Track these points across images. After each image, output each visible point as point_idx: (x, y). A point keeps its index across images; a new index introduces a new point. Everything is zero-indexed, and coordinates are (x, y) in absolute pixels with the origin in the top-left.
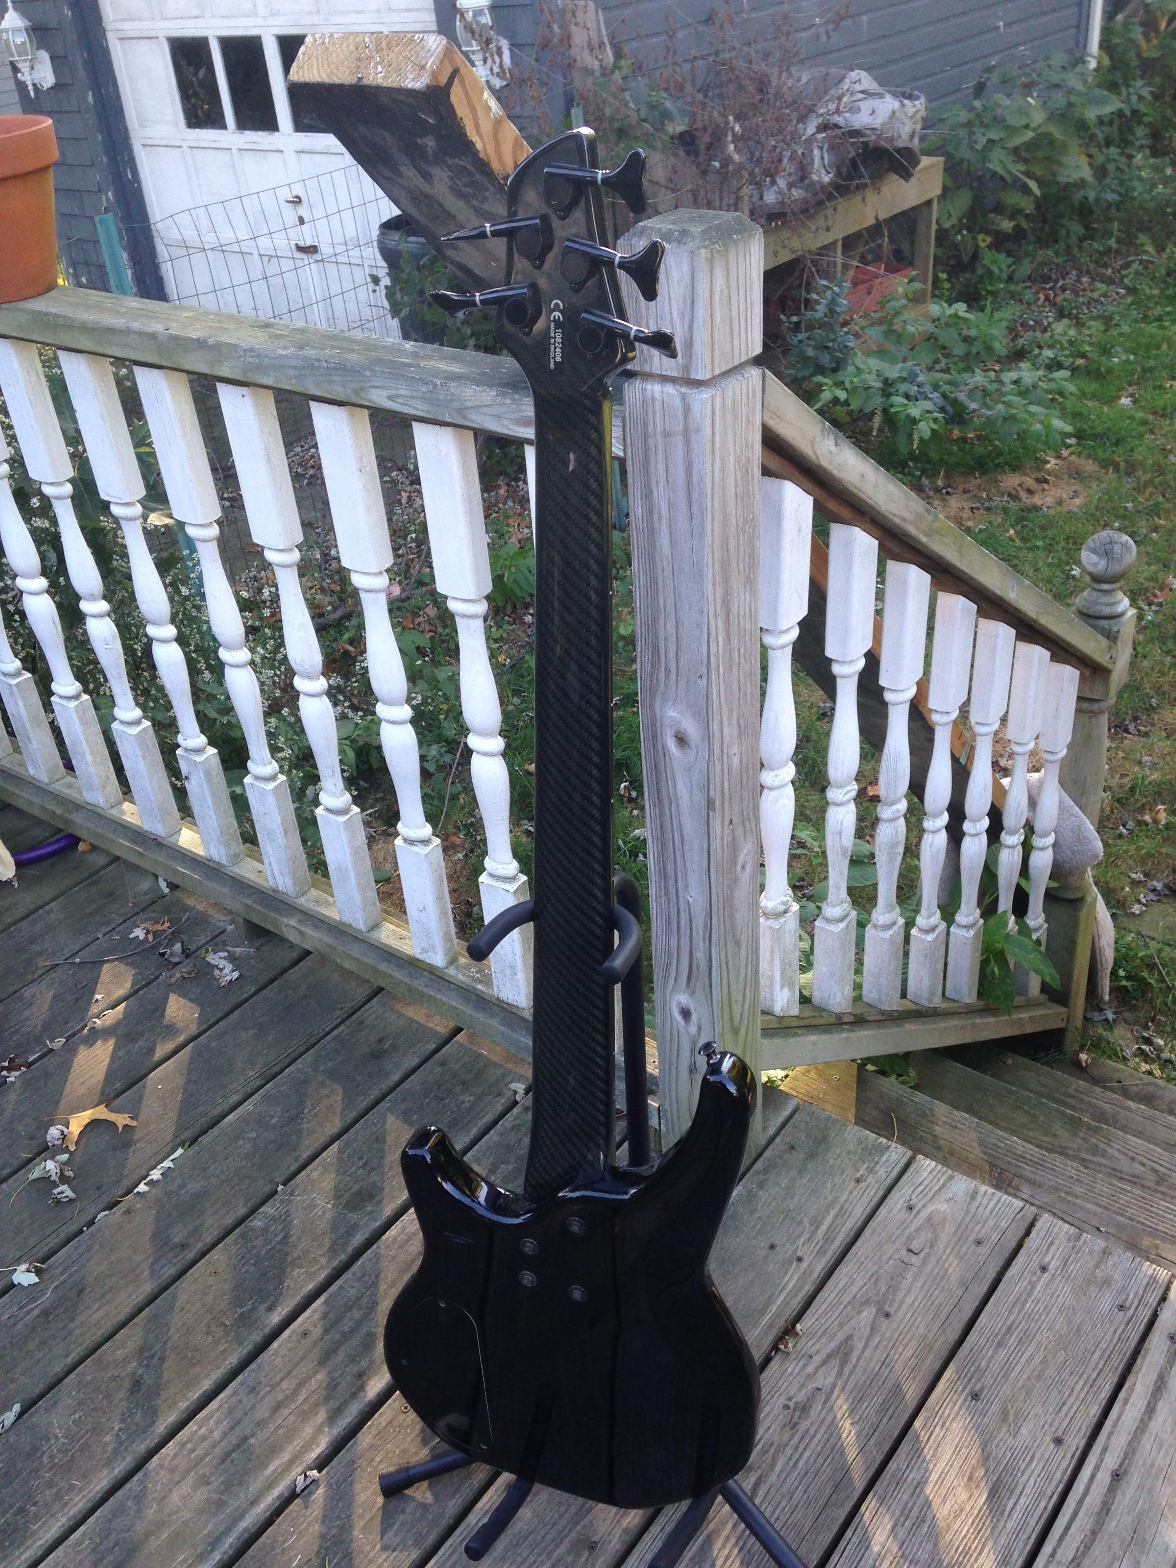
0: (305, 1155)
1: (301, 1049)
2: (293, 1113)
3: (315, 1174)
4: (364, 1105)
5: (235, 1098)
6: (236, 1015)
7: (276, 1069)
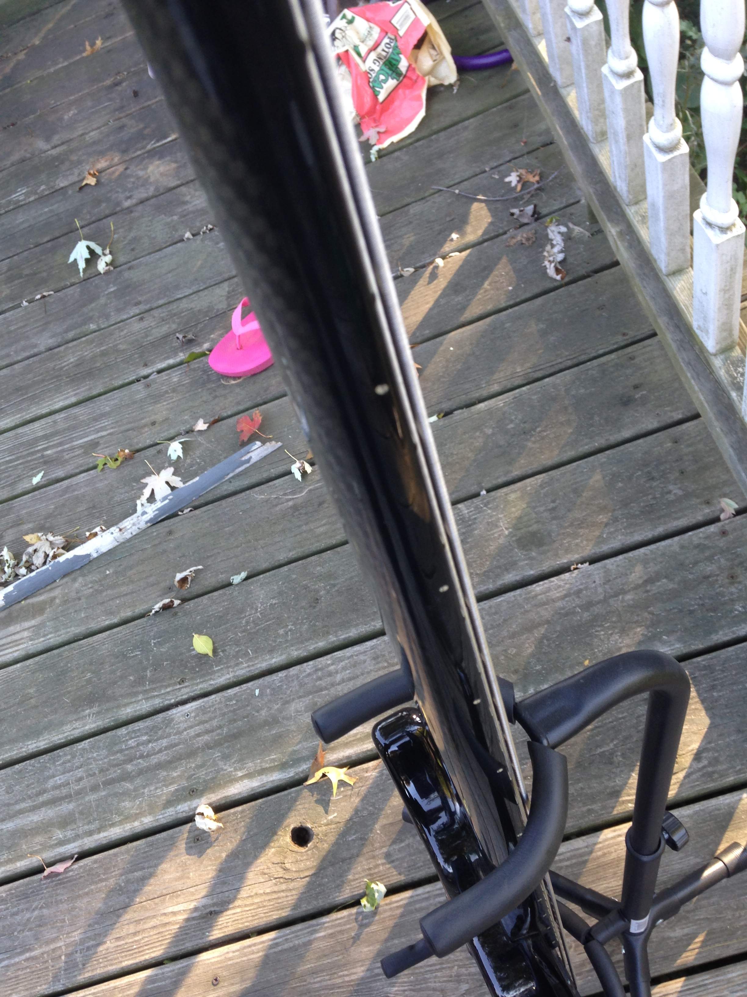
0: (516, 473)
1: (569, 363)
2: (527, 426)
3: (513, 496)
4: (586, 448)
5: (496, 388)
6: (539, 301)
7: (539, 374)
